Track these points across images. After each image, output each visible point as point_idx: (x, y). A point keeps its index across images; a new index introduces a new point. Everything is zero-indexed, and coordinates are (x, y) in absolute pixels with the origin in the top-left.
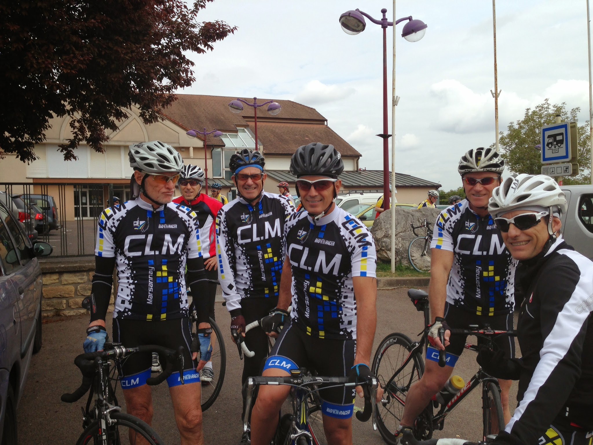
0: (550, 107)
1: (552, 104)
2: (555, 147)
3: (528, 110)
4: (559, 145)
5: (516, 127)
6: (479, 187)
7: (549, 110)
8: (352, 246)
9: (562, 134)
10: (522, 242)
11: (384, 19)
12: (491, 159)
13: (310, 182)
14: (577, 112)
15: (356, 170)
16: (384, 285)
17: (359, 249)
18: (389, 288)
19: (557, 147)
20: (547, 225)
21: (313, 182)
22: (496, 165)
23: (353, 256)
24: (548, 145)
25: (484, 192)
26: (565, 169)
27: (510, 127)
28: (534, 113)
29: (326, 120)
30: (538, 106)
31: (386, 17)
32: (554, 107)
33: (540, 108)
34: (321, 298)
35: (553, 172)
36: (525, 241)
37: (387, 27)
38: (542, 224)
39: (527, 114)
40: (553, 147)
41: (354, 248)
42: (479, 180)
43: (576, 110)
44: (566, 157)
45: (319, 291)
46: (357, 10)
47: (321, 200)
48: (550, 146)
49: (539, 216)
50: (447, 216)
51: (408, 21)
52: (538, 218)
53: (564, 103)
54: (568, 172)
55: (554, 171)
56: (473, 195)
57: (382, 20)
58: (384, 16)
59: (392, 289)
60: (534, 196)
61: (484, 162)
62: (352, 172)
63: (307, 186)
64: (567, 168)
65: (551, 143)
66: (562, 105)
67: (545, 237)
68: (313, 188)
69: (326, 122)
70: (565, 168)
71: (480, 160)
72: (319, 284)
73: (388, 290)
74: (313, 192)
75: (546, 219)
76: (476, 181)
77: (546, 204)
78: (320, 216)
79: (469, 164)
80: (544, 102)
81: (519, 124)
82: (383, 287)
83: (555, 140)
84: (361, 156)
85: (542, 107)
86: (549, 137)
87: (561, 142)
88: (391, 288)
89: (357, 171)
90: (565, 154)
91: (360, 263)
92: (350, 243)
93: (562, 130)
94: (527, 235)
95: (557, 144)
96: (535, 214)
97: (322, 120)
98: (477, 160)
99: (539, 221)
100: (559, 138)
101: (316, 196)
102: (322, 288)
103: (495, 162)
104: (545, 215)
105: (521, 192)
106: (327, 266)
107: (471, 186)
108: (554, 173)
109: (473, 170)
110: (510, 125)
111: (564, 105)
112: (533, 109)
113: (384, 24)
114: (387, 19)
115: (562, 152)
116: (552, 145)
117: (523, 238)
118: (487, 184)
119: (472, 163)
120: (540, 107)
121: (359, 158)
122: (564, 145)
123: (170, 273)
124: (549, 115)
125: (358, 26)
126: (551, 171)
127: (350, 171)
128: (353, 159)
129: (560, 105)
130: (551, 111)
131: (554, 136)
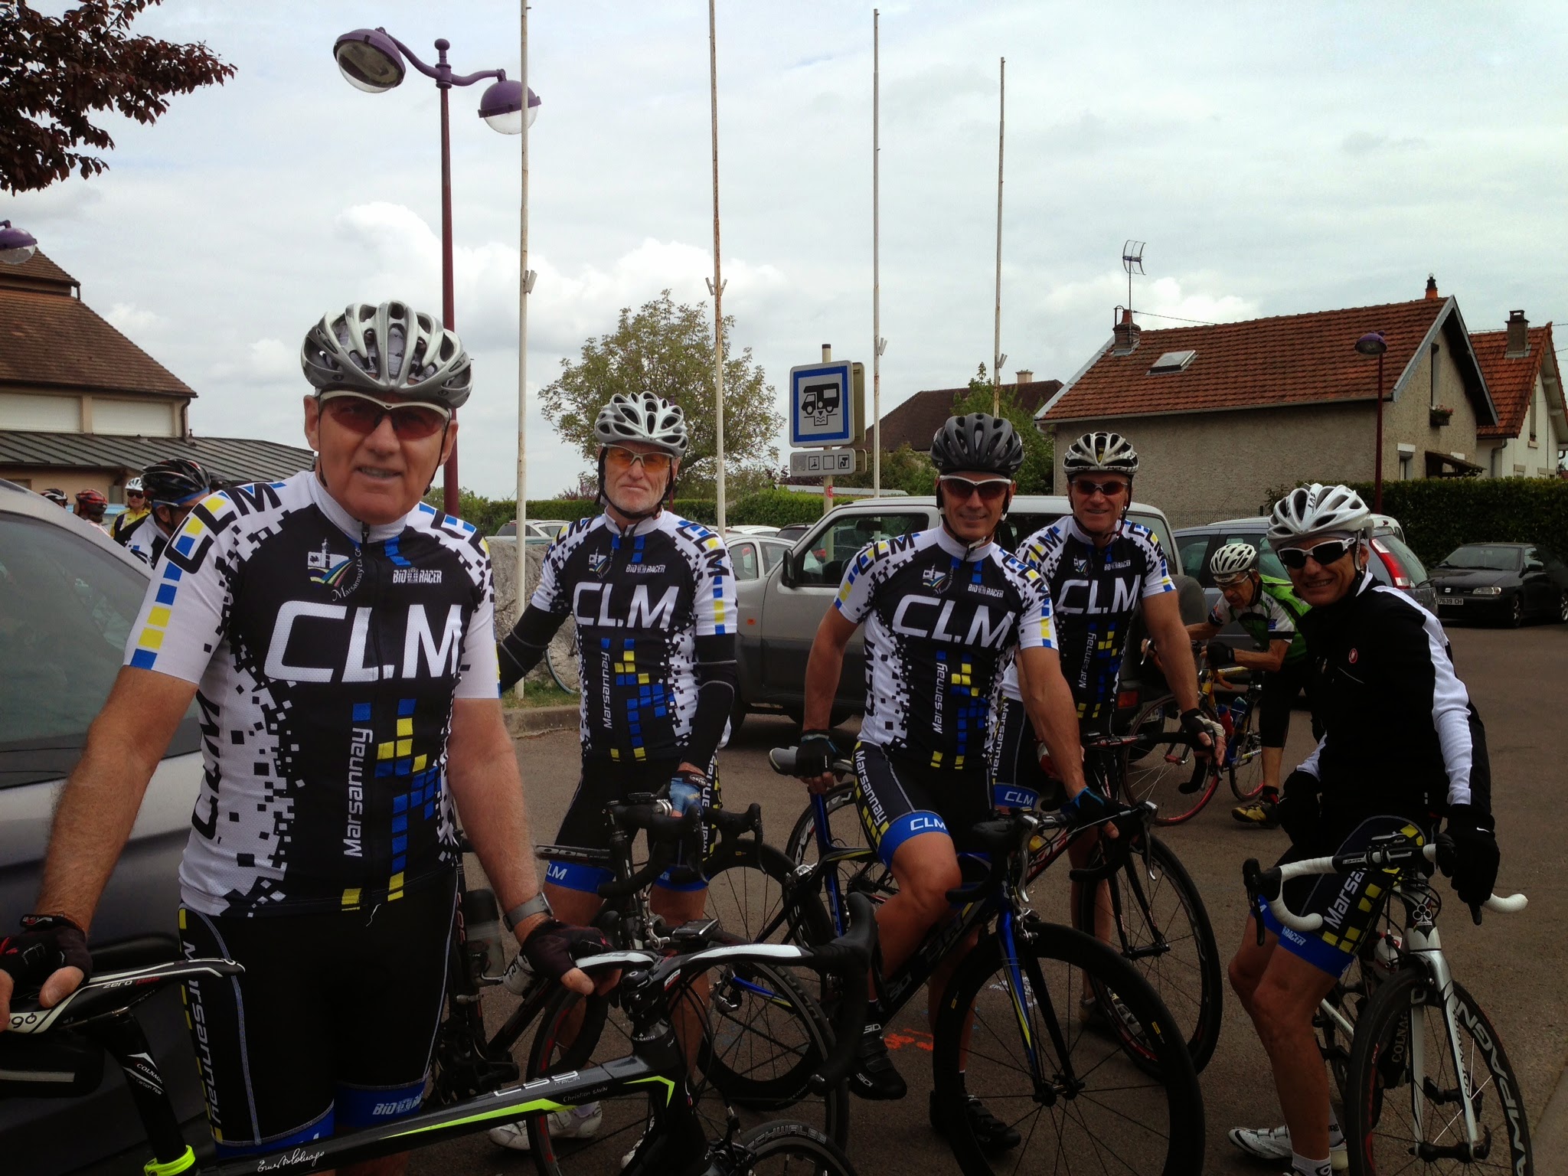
0: (673, 309)
1: (678, 304)
2: (821, 413)
3: (625, 311)
4: (829, 409)
5: (599, 349)
6: (1098, 497)
7: (671, 317)
8: (1028, 599)
9: (835, 386)
10: (1323, 581)
11: (443, 66)
12: (1118, 452)
13: (974, 483)
14: (728, 327)
15: (178, 434)
16: (520, 727)
17: (1039, 603)
18: (530, 733)
19: (825, 413)
20: (1354, 557)
21: (979, 483)
22: (1127, 463)
23: (1028, 613)
24: (805, 407)
25: (1106, 507)
26: (841, 460)
27: (588, 351)
28: (639, 320)
29: (77, 285)
30: (647, 306)
31: (449, 61)
32: (680, 311)
33: (651, 310)
34: (968, 692)
35: (815, 465)
36: (1326, 580)
37: (450, 87)
38: (1348, 556)
39: (623, 321)
40: (816, 413)
41: (1032, 602)
42: (1099, 486)
43: (726, 323)
44: (844, 435)
45: (967, 680)
46: (381, 30)
47: (985, 516)
48: (810, 409)
49: (1346, 543)
50: (1043, 550)
51: (494, 80)
52: (1346, 547)
53: (702, 304)
54: (847, 466)
55: (817, 463)
56: (1088, 510)
57: (437, 66)
58: (443, 57)
59: (539, 736)
60: (1341, 516)
61: (1110, 456)
62: (167, 439)
63: (964, 490)
64: (845, 459)
65: (812, 404)
66: (699, 308)
67: (1352, 573)
68: (976, 494)
69: (74, 290)
70: (841, 458)
71: (1103, 452)
72: (967, 668)
73: (531, 737)
74: (976, 501)
75: (1353, 547)
76: (1095, 486)
77: (1354, 527)
78: (978, 543)
79: (1085, 458)
80: (661, 298)
81: (606, 344)
82: (517, 732)
83: (820, 397)
84: (195, 395)
85: (655, 309)
86: (808, 390)
87: (833, 402)
88: (535, 734)
89: (183, 438)
90: (841, 430)
91: (1040, 624)
92: (1025, 593)
93: (837, 378)
94: (1330, 571)
95: (825, 407)
96: (1341, 541)
97: (63, 283)
98: (1098, 453)
99: (1346, 551)
100: (829, 394)
101: (979, 508)
102: (972, 676)
103: (1125, 458)
104: (1352, 543)
105: (1323, 511)
106: (991, 633)
107: (1086, 496)
108: (817, 467)
109: (1092, 468)
110: (588, 343)
111: (704, 309)
112: (636, 311)
113: (444, 78)
114: (449, 67)
115: (835, 424)
116: (814, 409)
117: (1325, 576)
118: (1110, 494)
119: (1089, 455)
120: (651, 307)
121: (188, 403)
122: (839, 410)
123: (640, 667)
124: (672, 329)
125: (385, 72)
126: (812, 464)
127: (162, 439)
128: (171, 405)
129: (693, 307)
130: (675, 320)
131: (819, 390)
